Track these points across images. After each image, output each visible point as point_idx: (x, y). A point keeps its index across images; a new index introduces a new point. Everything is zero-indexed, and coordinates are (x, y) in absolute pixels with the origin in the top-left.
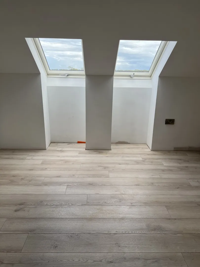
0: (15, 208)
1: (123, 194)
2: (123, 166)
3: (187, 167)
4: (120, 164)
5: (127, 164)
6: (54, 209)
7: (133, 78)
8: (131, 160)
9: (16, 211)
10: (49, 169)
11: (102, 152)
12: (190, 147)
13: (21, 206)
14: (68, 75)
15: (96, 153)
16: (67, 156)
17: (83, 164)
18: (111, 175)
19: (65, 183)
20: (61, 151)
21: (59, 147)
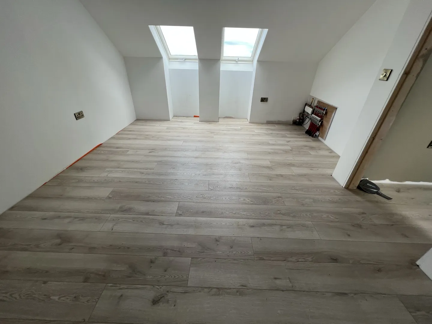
0: (149, 151)
1: (221, 147)
2: (225, 132)
3: (272, 133)
4: (223, 130)
5: (229, 131)
6: (174, 152)
7: (238, 63)
8: (232, 129)
9: (150, 152)
10: (171, 132)
11: (212, 123)
12: (279, 121)
13: (153, 150)
14: (185, 60)
15: (206, 123)
16: (185, 125)
17: (196, 130)
18: (214, 136)
19: (182, 140)
20: (181, 122)
21: (180, 119)
